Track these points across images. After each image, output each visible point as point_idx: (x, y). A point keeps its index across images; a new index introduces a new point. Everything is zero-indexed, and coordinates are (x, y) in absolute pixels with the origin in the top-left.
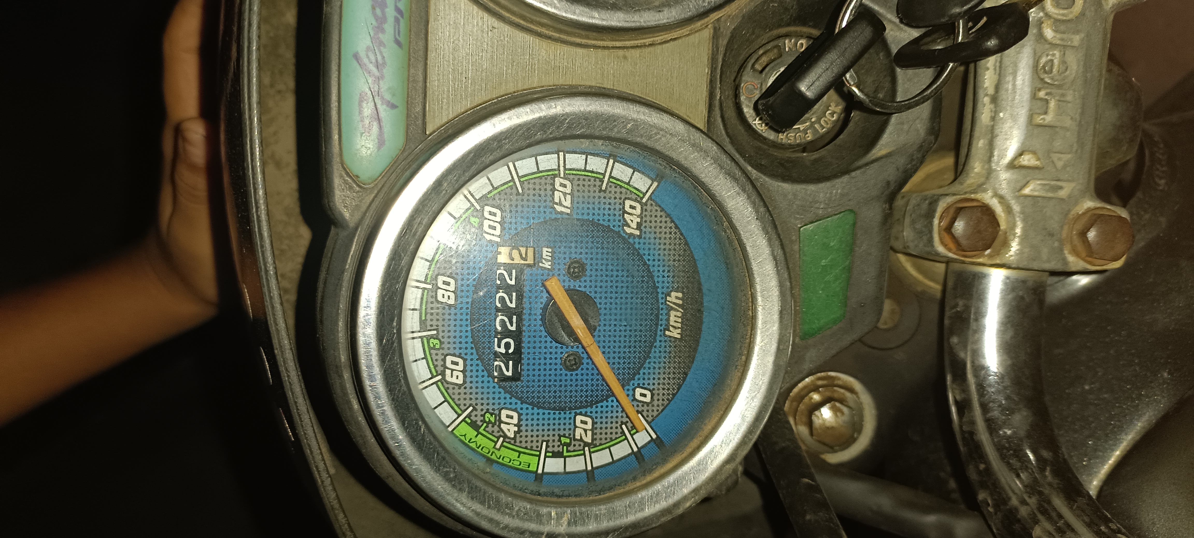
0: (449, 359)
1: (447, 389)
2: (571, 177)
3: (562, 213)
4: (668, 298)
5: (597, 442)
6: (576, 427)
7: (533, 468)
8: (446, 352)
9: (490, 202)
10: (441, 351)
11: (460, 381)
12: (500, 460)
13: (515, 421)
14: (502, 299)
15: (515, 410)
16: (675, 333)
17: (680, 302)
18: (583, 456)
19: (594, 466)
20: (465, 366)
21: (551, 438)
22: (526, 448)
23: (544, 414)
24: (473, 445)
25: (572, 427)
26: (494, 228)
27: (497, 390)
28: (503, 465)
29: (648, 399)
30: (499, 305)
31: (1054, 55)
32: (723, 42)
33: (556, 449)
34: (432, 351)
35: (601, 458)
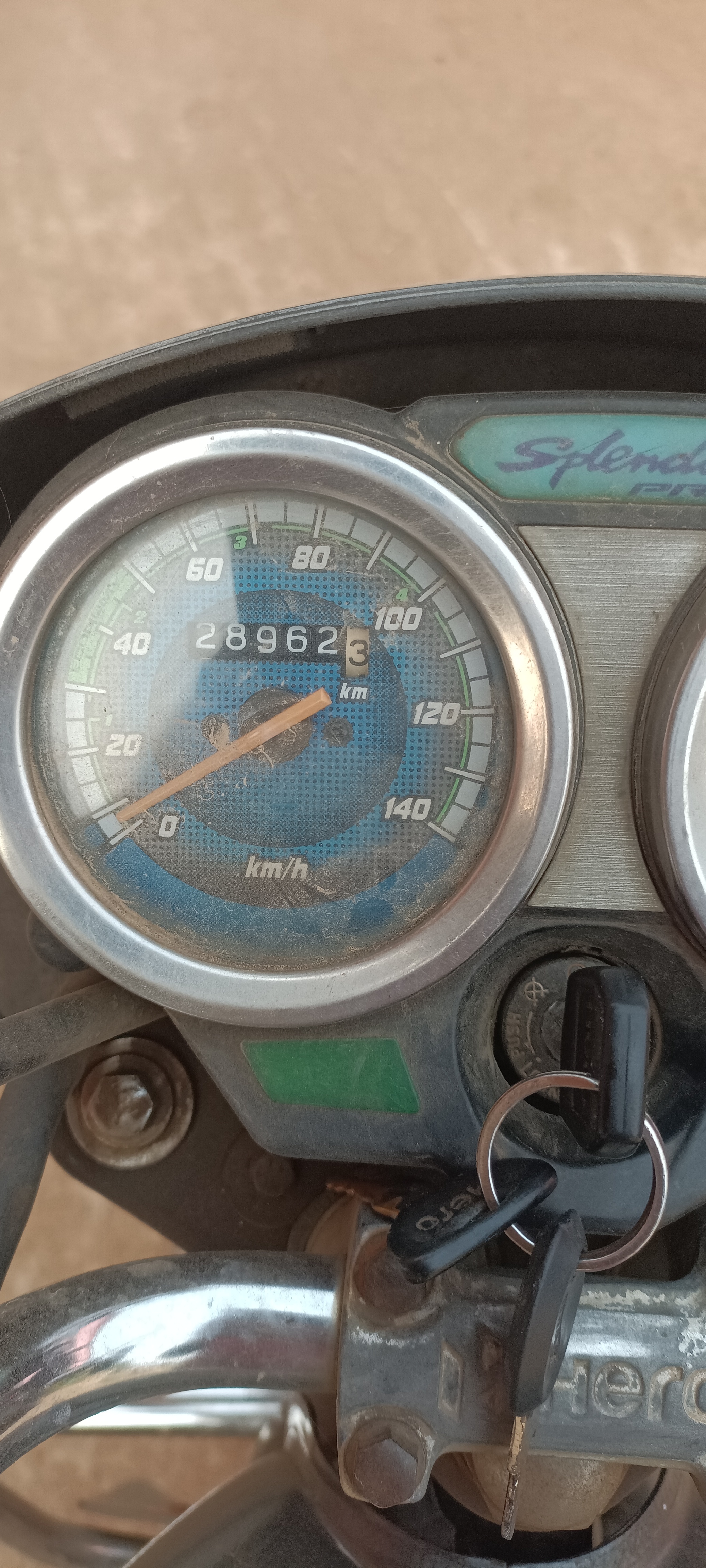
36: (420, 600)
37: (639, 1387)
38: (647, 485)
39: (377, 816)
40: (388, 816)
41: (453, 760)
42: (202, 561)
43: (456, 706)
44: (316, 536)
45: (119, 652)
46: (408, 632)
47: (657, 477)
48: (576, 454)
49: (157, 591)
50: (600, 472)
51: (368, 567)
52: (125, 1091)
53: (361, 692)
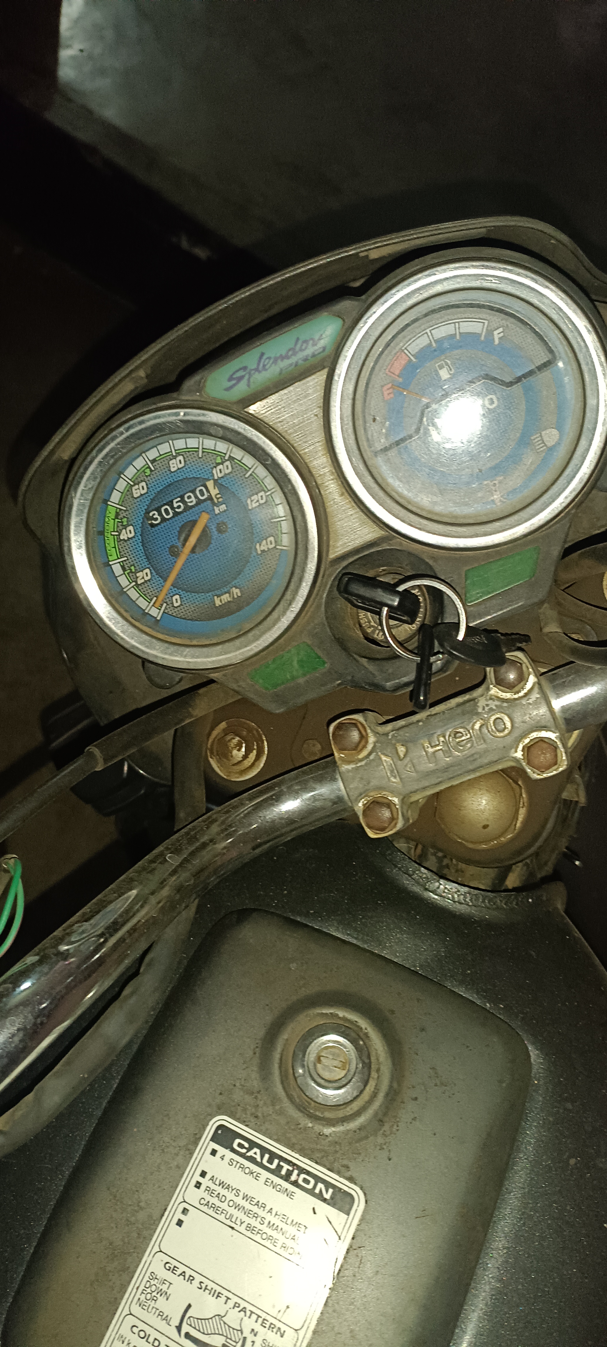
0: (144, 484)
1: (128, 491)
2: (268, 500)
3: (247, 504)
4: (234, 588)
5: (140, 588)
6: (142, 571)
7: (111, 558)
8: (146, 479)
9: (233, 463)
10: (145, 477)
11: (135, 496)
12: (106, 538)
13: (130, 536)
14: (189, 497)
15: (135, 533)
16: (218, 603)
17: (236, 597)
18: (129, 583)
19: (127, 592)
20: (144, 494)
21: (130, 560)
22: (119, 549)
23: (141, 550)
24: (107, 520)
25: (142, 569)
27: (141, 519)
28: (105, 542)
29: (176, 605)
31: (466, 735)
32: (386, 546)
33: (126, 566)
34: (143, 473)
35: (133, 594)
36: (227, 458)
37: (469, 735)
38: (283, 367)
39: (255, 554)
40: (259, 552)
41: (273, 516)
42: (137, 487)
43: (262, 493)
44: (174, 454)
45: (124, 540)
46: (229, 474)
47: (286, 362)
48: (251, 370)
49: (126, 507)
50: (263, 372)
51: (200, 456)
52: (230, 741)
53: (223, 507)
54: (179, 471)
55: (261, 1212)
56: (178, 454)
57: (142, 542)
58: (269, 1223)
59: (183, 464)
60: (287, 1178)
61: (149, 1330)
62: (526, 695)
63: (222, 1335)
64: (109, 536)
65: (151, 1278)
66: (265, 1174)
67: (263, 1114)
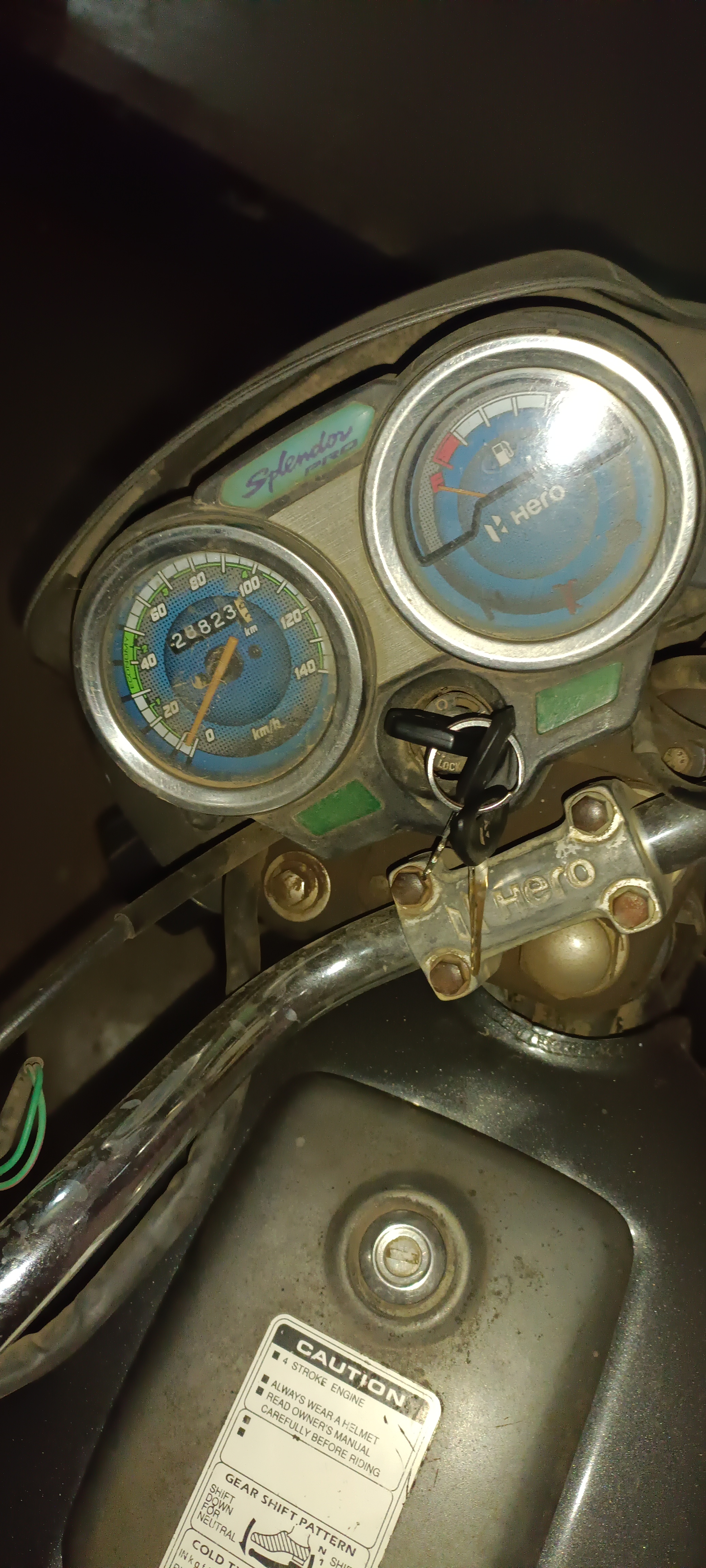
0: (162, 606)
1: (146, 614)
2: (305, 618)
3: (281, 624)
4: (273, 720)
5: (168, 722)
6: (169, 704)
7: (132, 691)
8: (165, 601)
9: (261, 577)
10: (164, 599)
11: (155, 619)
12: (126, 669)
13: (152, 665)
14: (216, 617)
15: (158, 662)
16: (256, 736)
17: (276, 728)
18: (155, 718)
19: (155, 728)
20: (164, 617)
21: (154, 692)
22: (141, 680)
23: (165, 680)
24: (125, 647)
25: (168, 701)
26: (248, 588)
27: (162, 644)
28: (124, 673)
30: (212, 617)
31: (544, 884)
32: (443, 667)
33: (150, 699)
34: (161, 594)
35: (161, 730)
36: (254, 572)
37: (546, 885)
38: (309, 467)
39: (294, 680)
41: (311, 636)
42: (155, 609)
43: (297, 611)
44: (194, 570)
45: (145, 669)
46: (257, 590)
47: (312, 461)
48: (272, 472)
49: (145, 633)
50: (287, 474)
51: (224, 571)
52: (286, 879)
53: (254, 628)
54: (200, 590)
55: (327, 1421)
56: (199, 571)
57: (166, 670)
58: (337, 1432)
59: (204, 582)
60: (356, 1383)
61: (212, 1546)
62: (612, 837)
63: (289, 1553)
64: (129, 665)
65: (212, 1490)
66: (331, 1380)
67: (328, 1312)
